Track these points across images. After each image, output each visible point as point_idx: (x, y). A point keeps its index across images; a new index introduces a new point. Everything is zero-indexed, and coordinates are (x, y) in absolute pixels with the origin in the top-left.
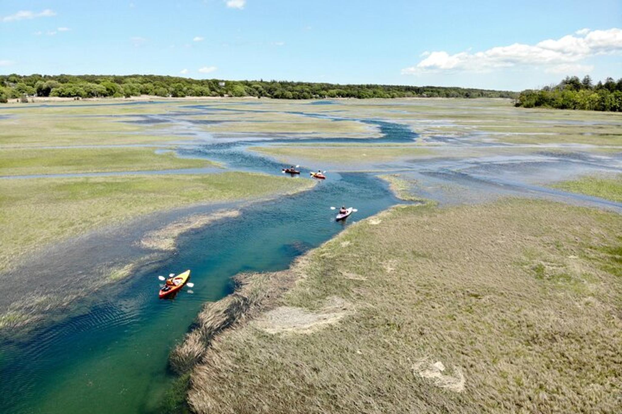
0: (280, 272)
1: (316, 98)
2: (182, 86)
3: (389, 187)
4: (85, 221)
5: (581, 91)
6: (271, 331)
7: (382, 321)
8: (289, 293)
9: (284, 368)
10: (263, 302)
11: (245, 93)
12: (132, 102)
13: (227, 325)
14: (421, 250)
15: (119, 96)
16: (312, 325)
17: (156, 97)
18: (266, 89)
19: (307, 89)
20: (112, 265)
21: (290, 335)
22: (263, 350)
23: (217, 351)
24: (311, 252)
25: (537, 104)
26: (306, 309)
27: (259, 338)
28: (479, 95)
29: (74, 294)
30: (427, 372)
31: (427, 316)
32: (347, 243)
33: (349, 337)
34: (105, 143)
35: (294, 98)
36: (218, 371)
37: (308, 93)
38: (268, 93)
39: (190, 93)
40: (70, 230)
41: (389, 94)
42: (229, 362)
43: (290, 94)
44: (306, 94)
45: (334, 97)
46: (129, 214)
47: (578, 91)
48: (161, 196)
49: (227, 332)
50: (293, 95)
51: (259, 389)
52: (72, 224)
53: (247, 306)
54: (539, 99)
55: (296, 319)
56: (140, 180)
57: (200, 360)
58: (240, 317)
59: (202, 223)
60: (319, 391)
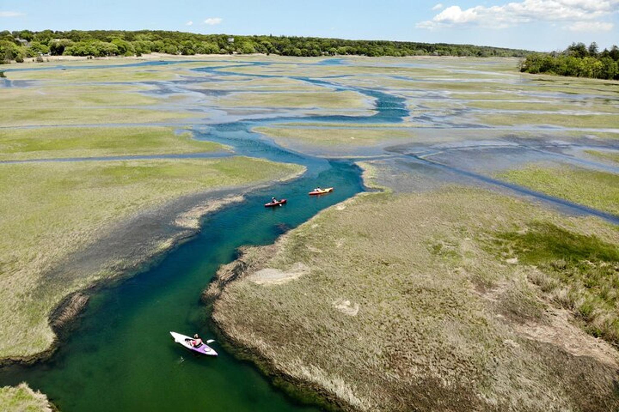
0: (268, 246)
1: (325, 55)
2: (192, 44)
3: (362, 174)
4: (132, 204)
5: (586, 58)
6: (258, 283)
7: (324, 278)
8: (272, 260)
9: (264, 302)
10: (255, 265)
11: (254, 50)
12: (143, 61)
13: (233, 278)
14: (364, 231)
15: (131, 55)
16: (282, 279)
17: (166, 55)
18: (274, 45)
19: (317, 46)
20: (159, 239)
21: (269, 285)
22: (253, 293)
23: (228, 293)
24: (291, 232)
25: (542, 70)
26: (280, 270)
27: (251, 286)
28: (492, 54)
29: (138, 258)
30: (340, 305)
31: (351, 275)
32: (317, 225)
33: (302, 287)
34: (129, 121)
35: (303, 55)
36: (228, 303)
37: (318, 50)
38: (277, 49)
39: (200, 51)
40: (124, 211)
41: (400, 52)
42: (234, 299)
43: (299, 51)
44: (315, 51)
45: (343, 54)
46: (163, 198)
47: (582, 58)
48: (185, 182)
49: (233, 283)
50: (302, 52)
51: (249, 312)
52: (124, 207)
53: (246, 268)
54: (545, 65)
55: (274, 276)
56: (167, 164)
57: (218, 297)
58: (241, 274)
59: (216, 207)
60: (280, 314)
